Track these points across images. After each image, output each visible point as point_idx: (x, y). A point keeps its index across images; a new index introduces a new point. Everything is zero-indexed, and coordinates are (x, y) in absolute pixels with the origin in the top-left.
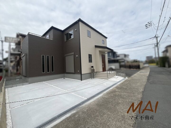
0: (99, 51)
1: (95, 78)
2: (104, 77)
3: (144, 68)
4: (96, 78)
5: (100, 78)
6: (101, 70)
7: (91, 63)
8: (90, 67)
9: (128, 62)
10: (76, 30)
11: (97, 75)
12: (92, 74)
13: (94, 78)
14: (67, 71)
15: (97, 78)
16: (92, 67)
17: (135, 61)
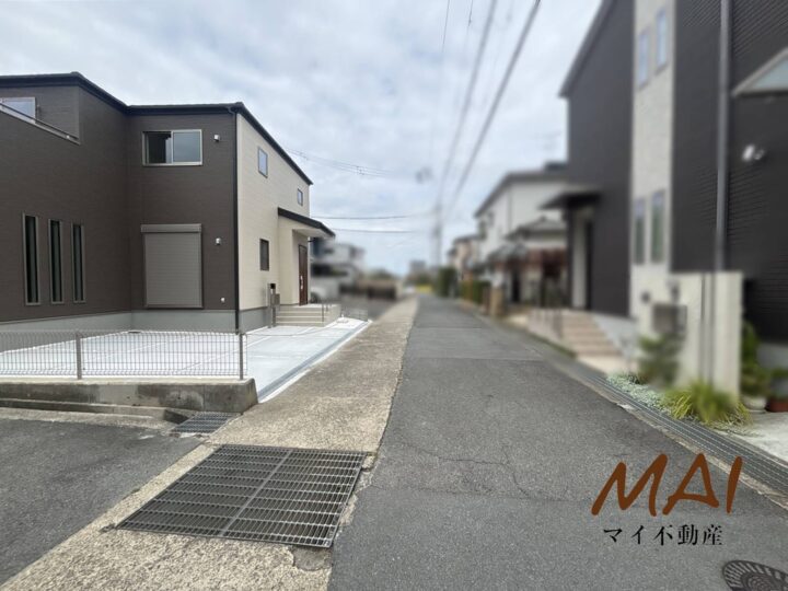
0: (294, 231)
1: (278, 324)
2: (309, 319)
3: (405, 298)
4: (282, 325)
5: (297, 325)
6: (296, 299)
7: (264, 272)
8: (266, 287)
9: (361, 275)
10: (216, 137)
11: (285, 315)
12: (271, 313)
13: (275, 325)
14: (150, 301)
15: (288, 324)
16: (273, 286)
17: (383, 275)
